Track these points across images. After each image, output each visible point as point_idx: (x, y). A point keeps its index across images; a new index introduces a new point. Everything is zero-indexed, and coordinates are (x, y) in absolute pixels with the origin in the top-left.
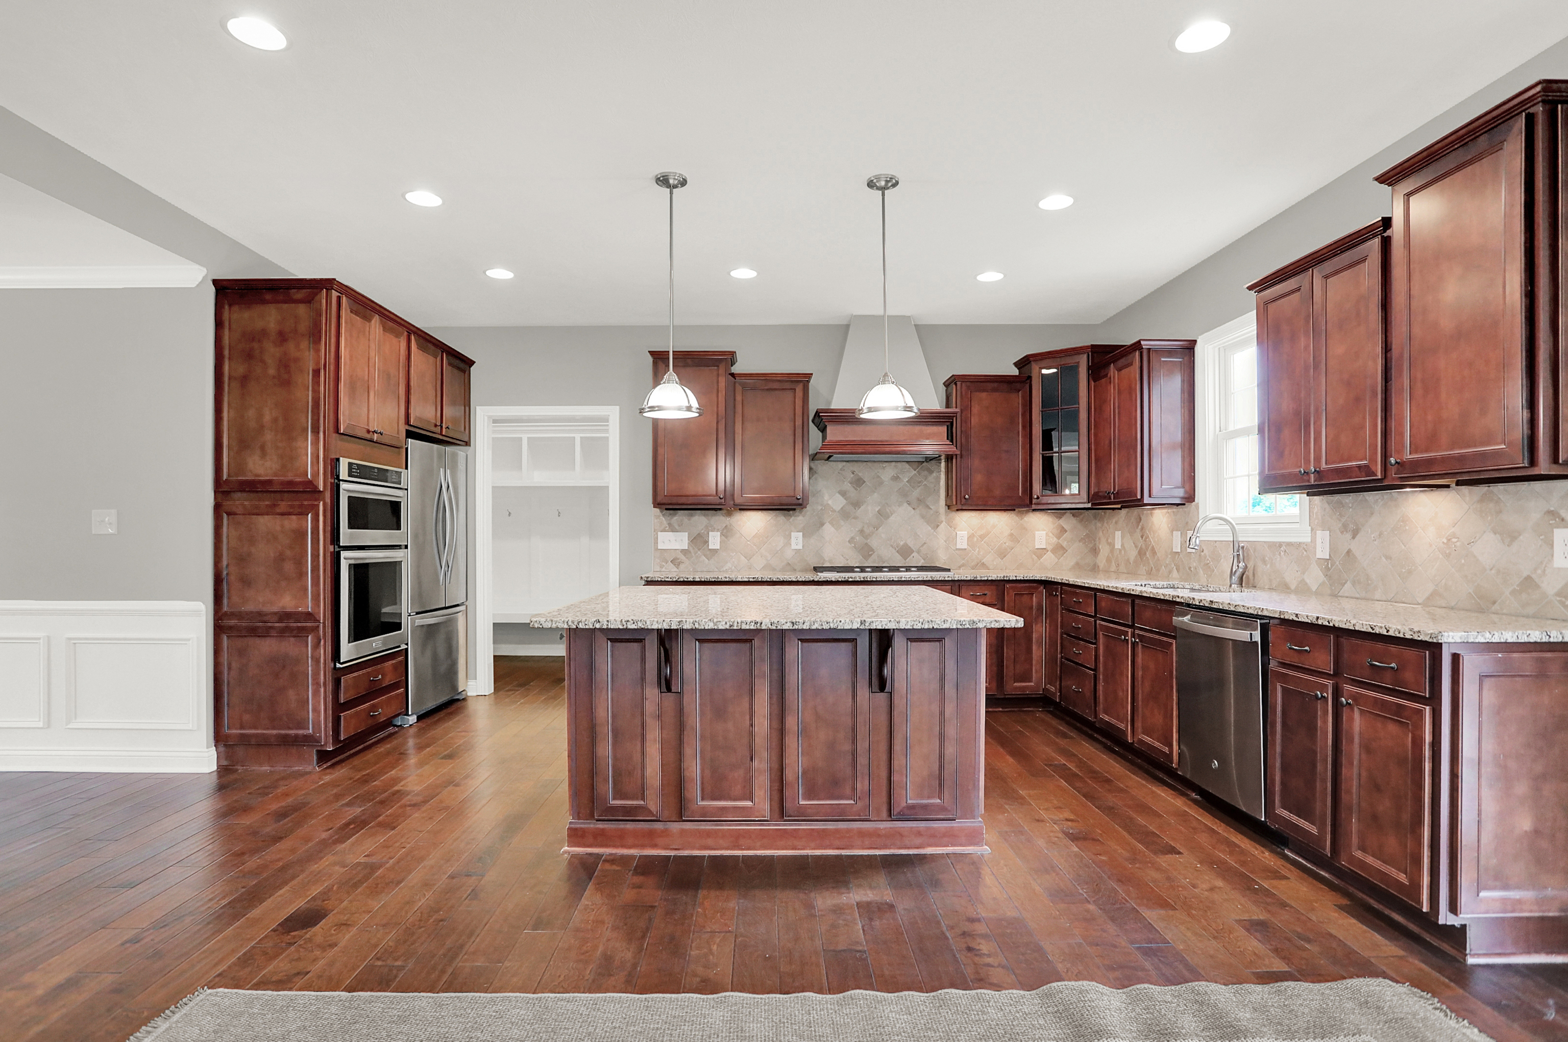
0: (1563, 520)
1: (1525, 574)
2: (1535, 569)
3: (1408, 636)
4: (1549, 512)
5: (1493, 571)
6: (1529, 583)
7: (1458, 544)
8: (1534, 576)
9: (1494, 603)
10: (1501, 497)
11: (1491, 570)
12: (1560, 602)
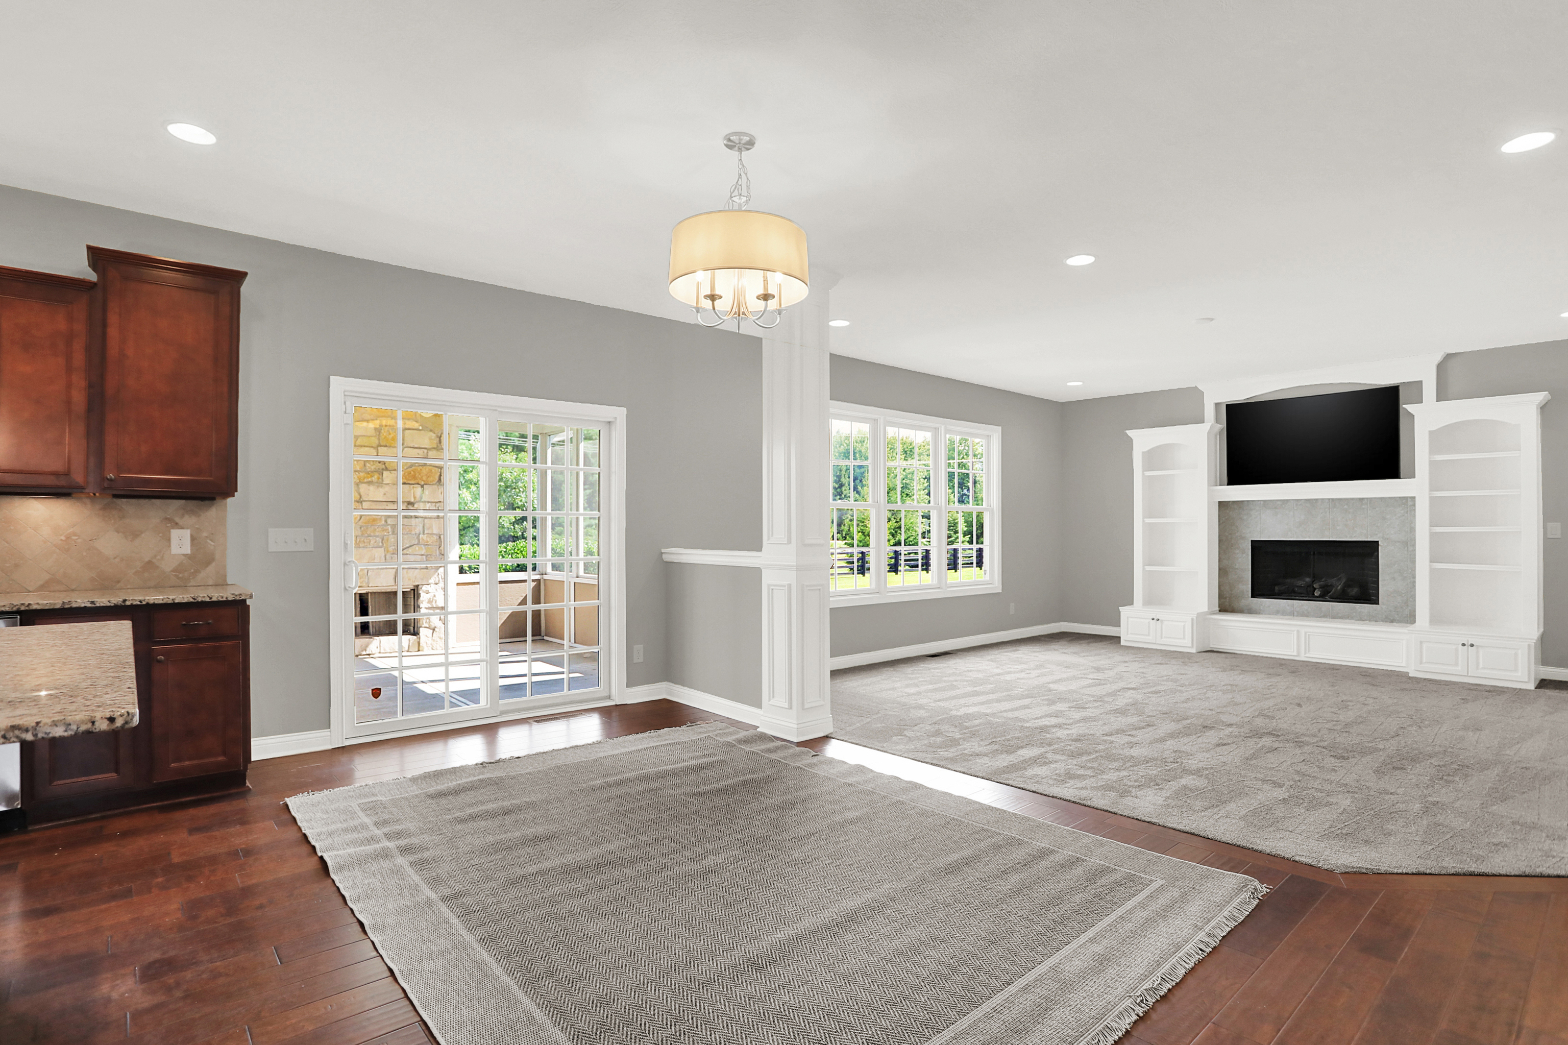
0: (177, 524)
1: (147, 560)
2: (155, 556)
3: (230, 599)
4: (166, 519)
5: (117, 560)
6: (150, 565)
7: (79, 540)
8: (154, 560)
9: (118, 582)
10: (123, 506)
11: (115, 558)
12: (175, 576)
